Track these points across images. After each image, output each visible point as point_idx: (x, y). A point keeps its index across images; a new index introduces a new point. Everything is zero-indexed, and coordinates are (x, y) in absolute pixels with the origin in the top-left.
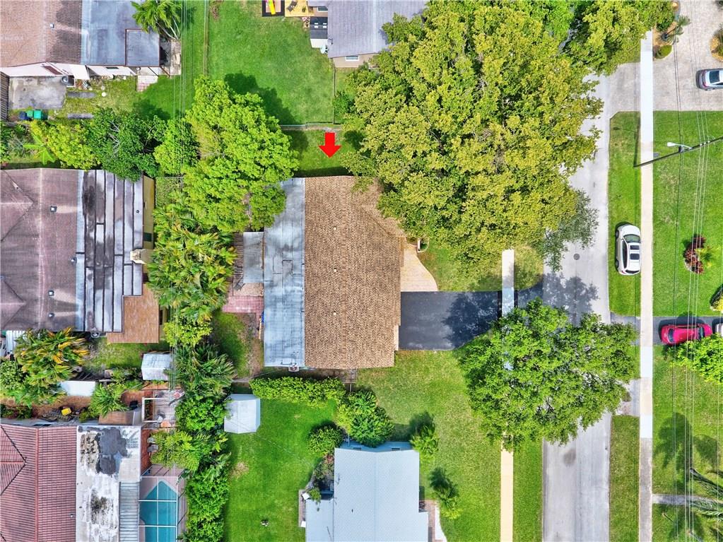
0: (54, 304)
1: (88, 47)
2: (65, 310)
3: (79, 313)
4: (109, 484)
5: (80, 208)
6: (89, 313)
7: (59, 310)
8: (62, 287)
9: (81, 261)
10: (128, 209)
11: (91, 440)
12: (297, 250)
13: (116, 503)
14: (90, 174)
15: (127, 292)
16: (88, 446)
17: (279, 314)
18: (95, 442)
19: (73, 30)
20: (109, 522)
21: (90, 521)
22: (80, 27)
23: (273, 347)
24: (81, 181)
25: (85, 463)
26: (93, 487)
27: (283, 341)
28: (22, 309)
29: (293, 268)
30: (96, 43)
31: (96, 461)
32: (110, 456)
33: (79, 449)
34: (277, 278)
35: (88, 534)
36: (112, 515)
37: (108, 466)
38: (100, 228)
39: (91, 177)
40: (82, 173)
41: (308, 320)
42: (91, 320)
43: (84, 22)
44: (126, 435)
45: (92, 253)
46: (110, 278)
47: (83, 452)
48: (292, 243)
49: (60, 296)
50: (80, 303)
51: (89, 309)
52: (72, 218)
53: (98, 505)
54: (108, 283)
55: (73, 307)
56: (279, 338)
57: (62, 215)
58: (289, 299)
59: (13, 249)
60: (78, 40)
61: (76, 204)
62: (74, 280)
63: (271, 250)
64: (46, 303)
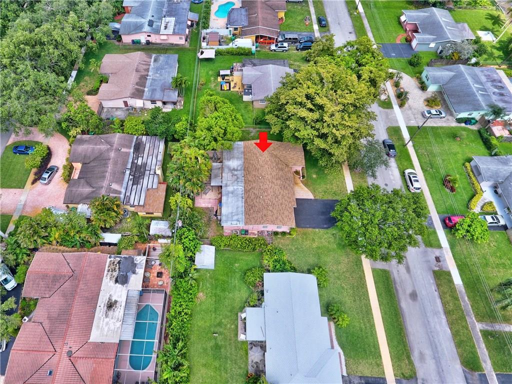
0: (110, 190)
1: (147, 93)
2: (116, 193)
3: (122, 196)
4: (121, 291)
5: (132, 150)
6: (128, 196)
7: (112, 193)
8: (116, 182)
9: (128, 172)
10: (156, 151)
11: (115, 264)
12: (239, 170)
13: (123, 304)
14: (139, 137)
15: (150, 186)
16: (112, 267)
17: (230, 200)
18: (118, 265)
19: (142, 88)
20: (116, 317)
21: (104, 316)
22: (145, 87)
23: (227, 216)
24: (135, 140)
25: (109, 277)
26: (110, 293)
27: (232, 213)
28: (93, 192)
29: (238, 178)
30: (150, 93)
31: (116, 276)
32: (125, 273)
33: (107, 268)
34: (229, 183)
35: (101, 326)
36: (119, 312)
37: (122, 280)
38: (140, 159)
39: (140, 138)
40: (136, 137)
41: (246, 202)
42: (128, 199)
43: (146, 86)
44: (137, 261)
45: (134, 169)
46: (142, 180)
47: (109, 271)
48: (237, 167)
49: (115, 186)
50: (123, 191)
51: (128, 194)
52: (128, 154)
53: (111, 305)
54: (141, 182)
55: (120, 193)
56: (230, 211)
57: (123, 152)
58: (235, 192)
59: (95, 166)
60: (144, 91)
61: (130, 149)
62: (123, 180)
63: (226, 170)
64: (107, 189)
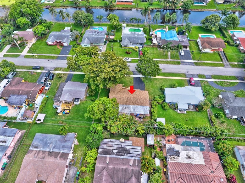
0: (134, 165)
1: (66, 151)
2: (135, 162)
3: (136, 158)
4: (182, 153)
5: (108, 156)
6: (136, 155)
8: (129, 162)
9: (122, 157)
10: (110, 143)
11: (171, 158)
12: (123, 106)
13: (187, 152)
14: (99, 153)
15: (131, 144)
16: (173, 159)
17: (137, 110)
18: (171, 156)
19: (60, 154)
20: (193, 154)
21: (194, 160)
22: (60, 152)
23: (145, 112)
24: (101, 155)
25: (178, 160)
26: (184, 158)
29: (127, 107)
30: (65, 149)
31: (177, 157)
32: (175, 152)
33: (174, 161)
34: (129, 111)
35: (198, 160)
36: (191, 153)
37: (178, 153)
38: (114, 151)
40: (98, 155)
41: (139, 105)
42: (138, 155)
44: (169, 147)
45: (120, 153)
46: (127, 149)
47: (175, 160)
49: (131, 163)
50: (133, 158)
52: (110, 158)
53: (189, 157)
55: (135, 160)
57: (109, 161)
58: (134, 108)
60: (63, 153)
62: (127, 159)
63: (123, 111)
64: (133, 167)
